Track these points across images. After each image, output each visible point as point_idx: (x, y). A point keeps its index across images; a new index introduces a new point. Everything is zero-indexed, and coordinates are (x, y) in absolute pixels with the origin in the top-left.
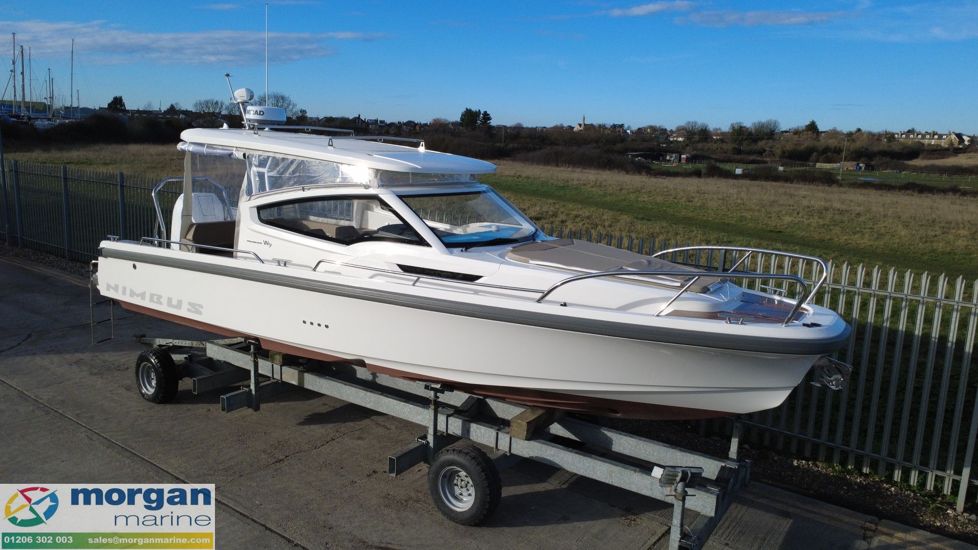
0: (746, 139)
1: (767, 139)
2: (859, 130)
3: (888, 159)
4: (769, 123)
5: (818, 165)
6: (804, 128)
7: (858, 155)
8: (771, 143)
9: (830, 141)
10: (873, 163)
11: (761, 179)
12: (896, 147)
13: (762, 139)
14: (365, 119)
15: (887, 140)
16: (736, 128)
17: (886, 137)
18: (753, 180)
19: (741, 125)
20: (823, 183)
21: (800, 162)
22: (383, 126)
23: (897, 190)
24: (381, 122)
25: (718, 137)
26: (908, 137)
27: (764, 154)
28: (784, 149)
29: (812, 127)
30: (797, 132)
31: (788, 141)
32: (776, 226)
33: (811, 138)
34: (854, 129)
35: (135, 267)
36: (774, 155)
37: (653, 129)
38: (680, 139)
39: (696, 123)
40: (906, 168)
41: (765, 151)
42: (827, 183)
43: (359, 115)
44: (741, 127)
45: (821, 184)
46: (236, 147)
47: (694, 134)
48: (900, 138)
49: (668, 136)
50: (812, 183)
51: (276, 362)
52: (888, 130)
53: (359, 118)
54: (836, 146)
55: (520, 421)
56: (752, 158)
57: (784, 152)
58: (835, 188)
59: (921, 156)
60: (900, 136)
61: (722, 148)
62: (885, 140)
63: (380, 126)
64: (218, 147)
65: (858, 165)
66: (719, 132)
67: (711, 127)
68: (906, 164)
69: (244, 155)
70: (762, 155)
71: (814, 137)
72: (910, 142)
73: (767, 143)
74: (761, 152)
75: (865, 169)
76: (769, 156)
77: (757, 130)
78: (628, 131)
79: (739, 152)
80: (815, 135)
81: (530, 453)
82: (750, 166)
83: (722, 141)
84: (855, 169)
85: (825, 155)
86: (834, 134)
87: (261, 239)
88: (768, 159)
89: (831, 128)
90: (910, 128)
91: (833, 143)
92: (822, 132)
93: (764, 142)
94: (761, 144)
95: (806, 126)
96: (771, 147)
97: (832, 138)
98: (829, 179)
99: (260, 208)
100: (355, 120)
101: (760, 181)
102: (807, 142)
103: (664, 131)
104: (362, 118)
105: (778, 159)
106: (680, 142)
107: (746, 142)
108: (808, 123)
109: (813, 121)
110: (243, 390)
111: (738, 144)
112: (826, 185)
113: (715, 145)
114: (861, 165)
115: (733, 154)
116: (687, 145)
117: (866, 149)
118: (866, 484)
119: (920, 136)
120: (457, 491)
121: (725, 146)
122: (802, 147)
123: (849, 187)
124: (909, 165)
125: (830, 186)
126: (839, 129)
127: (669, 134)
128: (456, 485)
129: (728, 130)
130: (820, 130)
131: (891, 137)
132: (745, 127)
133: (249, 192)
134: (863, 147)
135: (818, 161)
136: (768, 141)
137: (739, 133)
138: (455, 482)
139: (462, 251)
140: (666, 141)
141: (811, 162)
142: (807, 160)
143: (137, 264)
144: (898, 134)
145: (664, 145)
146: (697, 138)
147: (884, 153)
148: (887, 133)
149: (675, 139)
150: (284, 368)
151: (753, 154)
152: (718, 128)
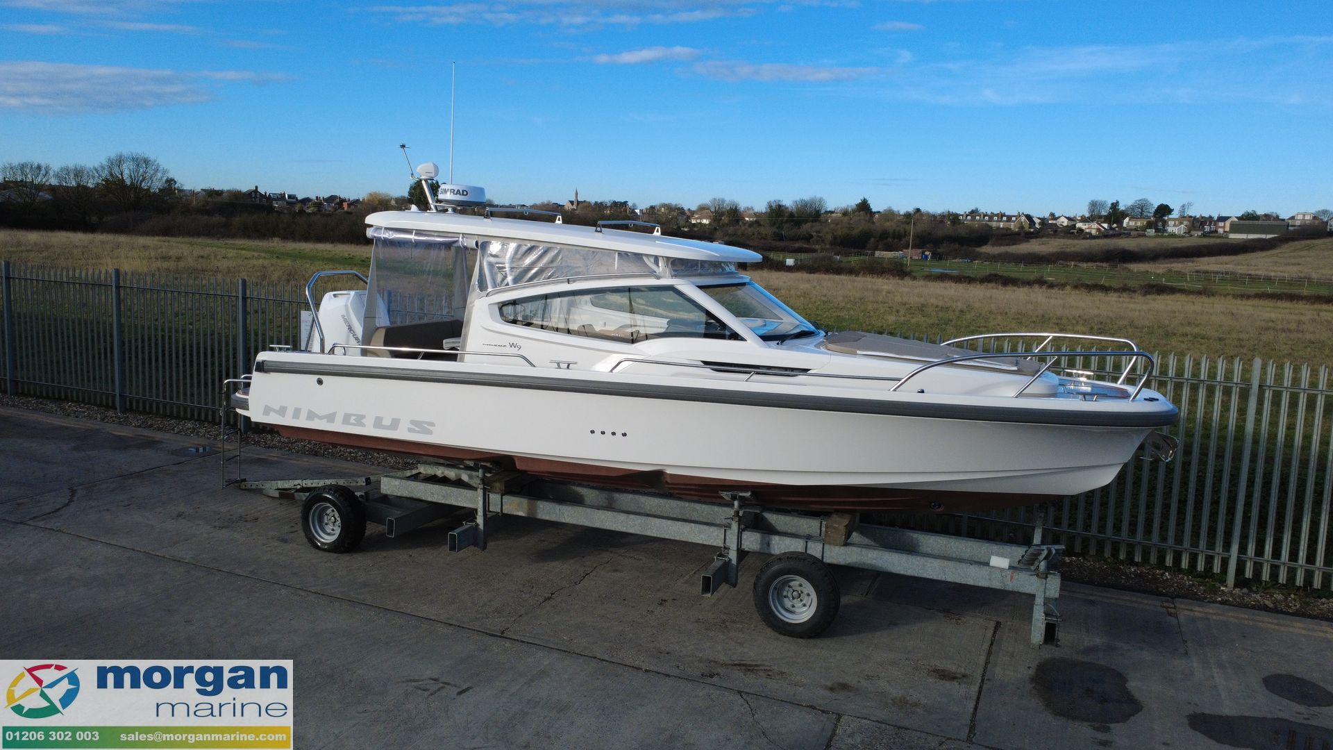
0: (787, 222)
1: (812, 221)
2: (918, 210)
3: (957, 246)
4: (813, 202)
5: (877, 254)
6: (854, 207)
7: (923, 241)
8: (817, 226)
9: (887, 224)
10: (940, 250)
11: (820, 271)
12: (961, 232)
13: (806, 221)
14: (266, 193)
15: (952, 222)
16: (774, 206)
17: (949, 219)
18: (810, 273)
19: (781, 203)
20: (894, 276)
21: (856, 250)
22: (294, 203)
23: (978, 283)
24: (289, 196)
25: (751, 219)
26: (973, 218)
27: (811, 240)
28: (835, 234)
29: (864, 206)
30: (845, 213)
31: (837, 224)
32: (882, 326)
33: (864, 220)
34: (911, 209)
35: (320, 382)
36: (823, 241)
37: (669, 208)
38: (705, 221)
39: (723, 201)
40: (977, 256)
41: (811, 236)
42: (899, 275)
43: (257, 187)
44: (780, 206)
45: (891, 277)
46: (463, 234)
47: (722, 214)
48: (982, 221)
49: (688, 218)
50: (881, 276)
51: (494, 491)
52: (951, 211)
53: (256, 191)
54: (895, 230)
55: (837, 526)
56: (797, 245)
57: (835, 238)
58: (908, 281)
59: (990, 242)
60: (964, 218)
61: (759, 233)
62: (949, 222)
63: (288, 203)
64: (433, 234)
65: (923, 253)
66: (751, 212)
67: (742, 206)
68: (978, 252)
69: (477, 243)
70: (809, 242)
71: (867, 218)
72: (977, 226)
73: (812, 227)
74: (808, 238)
75: (932, 257)
76: (817, 242)
77: (798, 209)
78: (636, 211)
79: (780, 238)
80: (868, 215)
81: (848, 559)
82: (803, 256)
83: (757, 223)
84: (920, 258)
85: (885, 241)
86: (889, 215)
87: (507, 340)
88: (817, 247)
89: (885, 208)
90: (974, 208)
91: (889, 225)
92: (875, 212)
93: (809, 225)
94: (806, 227)
95: (857, 205)
96: (818, 232)
97: (888, 221)
98: (899, 271)
99: (503, 305)
100: (251, 193)
101: (820, 274)
102: (860, 226)
103: (681, 211)
104: (262, 190)
105: (828, 246)
106: (705, 225)
107: (787, 225)
108: (859, 201)
109: (865, 199)
110: (468, 526)
111: (777, 228)
112: (897, 278)
113: (750, 230)
114: (927, 253)
115: (774, 240)
116: (715, 229)
117: (929, 234)
118: (1141, 573)
119: (987, 218)
120: (788, 603)
121: (764, 231)
122: (856, 232)
123: (924, 280)
124: (981, 253)
125: (902, 279)
126: (895, 209)
127: (688, 214)
128: (786, 597)
129: (764, 211)
130: (874, 210)
131: (954, 218)
132: (783, 206)
133: (482, 286)
134: (925, 231)
135: (876, 249)
136: (814, 224)
137: (777, 212)
138: (785, 594)
139: (778, 344)
140: (687, 224)
141: (869, 250)
142: (864, 247)
143: (323, 377)
144: (962, 215)
145: (686, 230)
146: (725, 219)
147: (951, 239)
148: (950, 214)
149: (699, 221)
150: (506, 498)
151: (797, 240)
152: (750, 207)
